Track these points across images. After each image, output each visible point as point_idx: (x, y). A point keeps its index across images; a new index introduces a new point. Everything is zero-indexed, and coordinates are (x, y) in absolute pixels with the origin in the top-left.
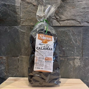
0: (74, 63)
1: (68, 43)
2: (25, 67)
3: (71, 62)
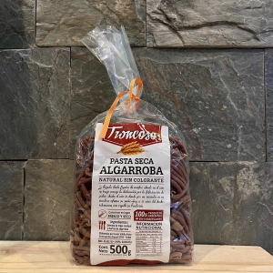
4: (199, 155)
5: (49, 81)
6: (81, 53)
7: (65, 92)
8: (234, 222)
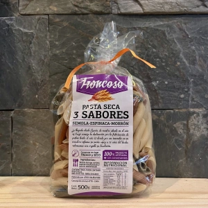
0: (187, 127)
1: (167, 65)
2: (34, 144)
3: (179, 126)
4: (157, 104)
5: (31, 43)
6: (58, 20)
7: (44, 53)
8: (187, 159)
